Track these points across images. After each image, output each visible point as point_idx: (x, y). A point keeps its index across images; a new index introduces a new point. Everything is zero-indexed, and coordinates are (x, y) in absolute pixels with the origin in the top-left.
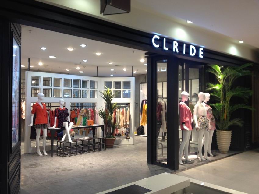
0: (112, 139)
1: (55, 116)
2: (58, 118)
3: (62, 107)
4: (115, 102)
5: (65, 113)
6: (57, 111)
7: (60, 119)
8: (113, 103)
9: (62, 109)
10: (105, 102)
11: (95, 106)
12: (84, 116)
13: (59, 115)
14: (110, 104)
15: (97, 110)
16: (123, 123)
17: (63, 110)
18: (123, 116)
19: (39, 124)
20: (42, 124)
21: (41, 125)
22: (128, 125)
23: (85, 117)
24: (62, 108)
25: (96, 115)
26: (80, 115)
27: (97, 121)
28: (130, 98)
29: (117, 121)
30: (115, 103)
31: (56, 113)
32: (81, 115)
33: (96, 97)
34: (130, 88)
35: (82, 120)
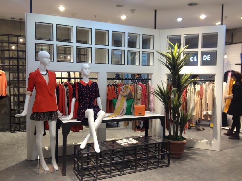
0: (180, 142)
1: (73, 96)
2: (78, 101)
3: (87, 79)
4: (187, 73)
5: (90, 91)
6: (77, 87)
7: (82, 102)
8: (182, 75)
9: (87, 83)
10: (168, 71)
11: (150, 79)
12: (129, 98)
13: (79, 95)
14: (177, 77)
15: (153, 87)
16: (200, 112)
17: (87, 85)
18: (201, 99)
19: (38, 113)
20: (44, 113)
21: (42, 114)
22: (210, 115)
23: (131, 99)
24: (86, 81)
25: (151, 96)
26: (122, 95)
27: (152, 105)
28: (216, 65)
29: (190, 107)
30: (186, 75)
31: (75, 90)
32: (124, 94)
33: (151, 64)
34: (216, 47)
35: (125, 105)
